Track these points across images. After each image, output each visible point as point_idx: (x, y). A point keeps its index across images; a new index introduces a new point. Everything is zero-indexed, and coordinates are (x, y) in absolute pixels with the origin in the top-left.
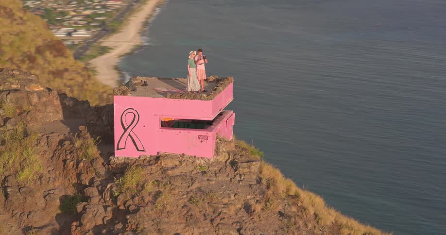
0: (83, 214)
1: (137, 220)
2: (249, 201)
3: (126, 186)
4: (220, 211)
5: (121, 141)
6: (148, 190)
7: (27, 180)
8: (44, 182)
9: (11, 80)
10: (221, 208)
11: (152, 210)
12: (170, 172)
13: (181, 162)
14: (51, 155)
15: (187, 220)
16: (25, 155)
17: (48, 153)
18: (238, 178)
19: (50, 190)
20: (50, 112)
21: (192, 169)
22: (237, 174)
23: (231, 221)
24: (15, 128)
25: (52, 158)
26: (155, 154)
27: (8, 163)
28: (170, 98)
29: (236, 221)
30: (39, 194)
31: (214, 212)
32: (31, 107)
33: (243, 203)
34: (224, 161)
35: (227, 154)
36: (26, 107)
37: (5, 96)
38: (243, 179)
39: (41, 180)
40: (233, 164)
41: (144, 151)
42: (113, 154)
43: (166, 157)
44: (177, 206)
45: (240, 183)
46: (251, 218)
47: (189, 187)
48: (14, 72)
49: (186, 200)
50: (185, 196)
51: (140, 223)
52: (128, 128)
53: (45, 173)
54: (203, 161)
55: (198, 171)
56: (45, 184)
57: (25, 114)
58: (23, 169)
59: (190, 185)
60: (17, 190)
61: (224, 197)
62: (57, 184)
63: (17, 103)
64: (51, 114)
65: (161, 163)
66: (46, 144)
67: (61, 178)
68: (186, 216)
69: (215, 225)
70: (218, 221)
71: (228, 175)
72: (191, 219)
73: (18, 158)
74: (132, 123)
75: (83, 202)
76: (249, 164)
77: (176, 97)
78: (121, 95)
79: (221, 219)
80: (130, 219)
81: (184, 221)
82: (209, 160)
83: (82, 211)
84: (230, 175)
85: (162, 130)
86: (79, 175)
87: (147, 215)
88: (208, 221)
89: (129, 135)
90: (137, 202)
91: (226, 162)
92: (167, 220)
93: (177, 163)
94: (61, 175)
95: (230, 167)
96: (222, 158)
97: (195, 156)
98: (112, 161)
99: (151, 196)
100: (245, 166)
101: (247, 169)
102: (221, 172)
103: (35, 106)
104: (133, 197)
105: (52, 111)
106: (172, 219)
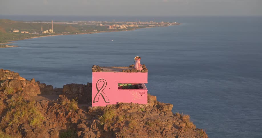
0: (83, 137)
1: (121, 134)
2: (176, 123)
3: (106, 120)
4: (163, 128)
5: (96, 98)
6: (121, 120)
7: (36, 125)
8: (47, 125)
9: (6, 75)
10: (164, 127)
11: (127, 129)
12: (129, 111)
13: (131, 107)
14: (46, 111)
15: (148, 133)
16: (31, 111)
17: (43, 110)
18: (163, 113)
19: (52, 129)
20: (32, 92)
21: (137, 110)
22: (162, 112)
23: (171, 133)
24: (17, 99)
25: (47, 112)
26: (115, 103)
27: (21, 117)
28: (125, 72)
29: (173, 132)
30: (45, 132)
31: (160, 129)
32: (22, 88)
33: (172, 124)
34: (152, 106)
35: (153, 102)
36: (20, 88)
37: (8, 83)
38: (167, 113)
39: (45, 124)
40: (158, 107)
41: (109, 102)
42: (91, 105)
43: (123, 105)
44: (141, 127)
45: (166, 116)
46: (180, 131)
47: (142, 118)
48: (6, 71)
49: (143, 124)
50: (142, 122)
51: (124, 136)
52: (100, 90)
53: (46, 120)
54: (142, 106)
55: (140, 111)
56: (48, 126)
57: (20, 92)
58: (32, 119)
59: (142, 117)
60: (32, 130)
61: (163, 122)
62: (54, 126)
63: (15, 86)
64: (33, 93)
65: (121, 107)
66: (41, 106)
67: (56, 123)
68: (147, 131)
69: (163, 135)
70: (164, 133)
71: (157, 113)
72: (151, 132)
73: (27, 113)
74: (103, 87)
75: (80, 131)
76: (168, 106)
77: (127, 72)
78: (97, 72)
79: (166, 132)
80: (118, 134)
81: (146, 134)
82: (146, 105)
83: (81, 135)
84: (158, 112)
85: (119, 90)
86: (69, 119)
87: (126, 132)
88: (159, 133)
89: (101, 94)
90: (116, 127)
91: (154, 106)
92: (137, 134)
93: (129, 107)
94: (56, 121)
95: (157, 109)
96: (152, 104)
97: (138, 104)
98: (90, 109)
99: (123, 123)
100: (166, 107)
101: (167, 109)
102: (153, 111)
103: (25, 88)
104: (113, 125)
105: (33, 91)
106: (140, 133)
